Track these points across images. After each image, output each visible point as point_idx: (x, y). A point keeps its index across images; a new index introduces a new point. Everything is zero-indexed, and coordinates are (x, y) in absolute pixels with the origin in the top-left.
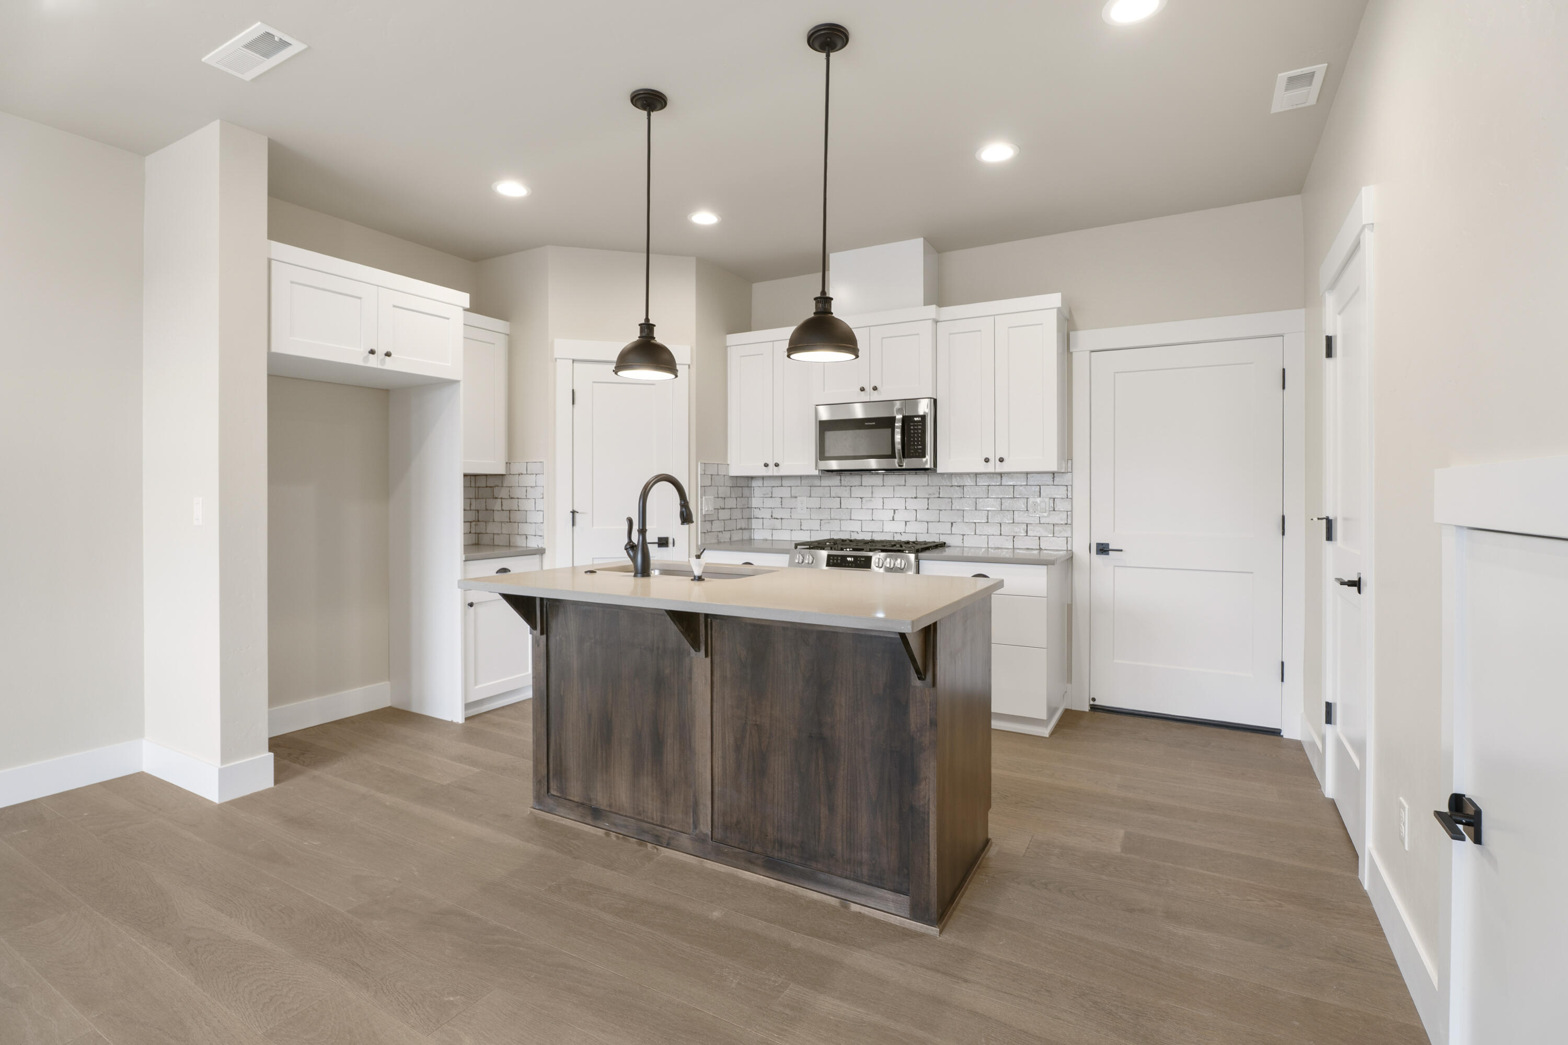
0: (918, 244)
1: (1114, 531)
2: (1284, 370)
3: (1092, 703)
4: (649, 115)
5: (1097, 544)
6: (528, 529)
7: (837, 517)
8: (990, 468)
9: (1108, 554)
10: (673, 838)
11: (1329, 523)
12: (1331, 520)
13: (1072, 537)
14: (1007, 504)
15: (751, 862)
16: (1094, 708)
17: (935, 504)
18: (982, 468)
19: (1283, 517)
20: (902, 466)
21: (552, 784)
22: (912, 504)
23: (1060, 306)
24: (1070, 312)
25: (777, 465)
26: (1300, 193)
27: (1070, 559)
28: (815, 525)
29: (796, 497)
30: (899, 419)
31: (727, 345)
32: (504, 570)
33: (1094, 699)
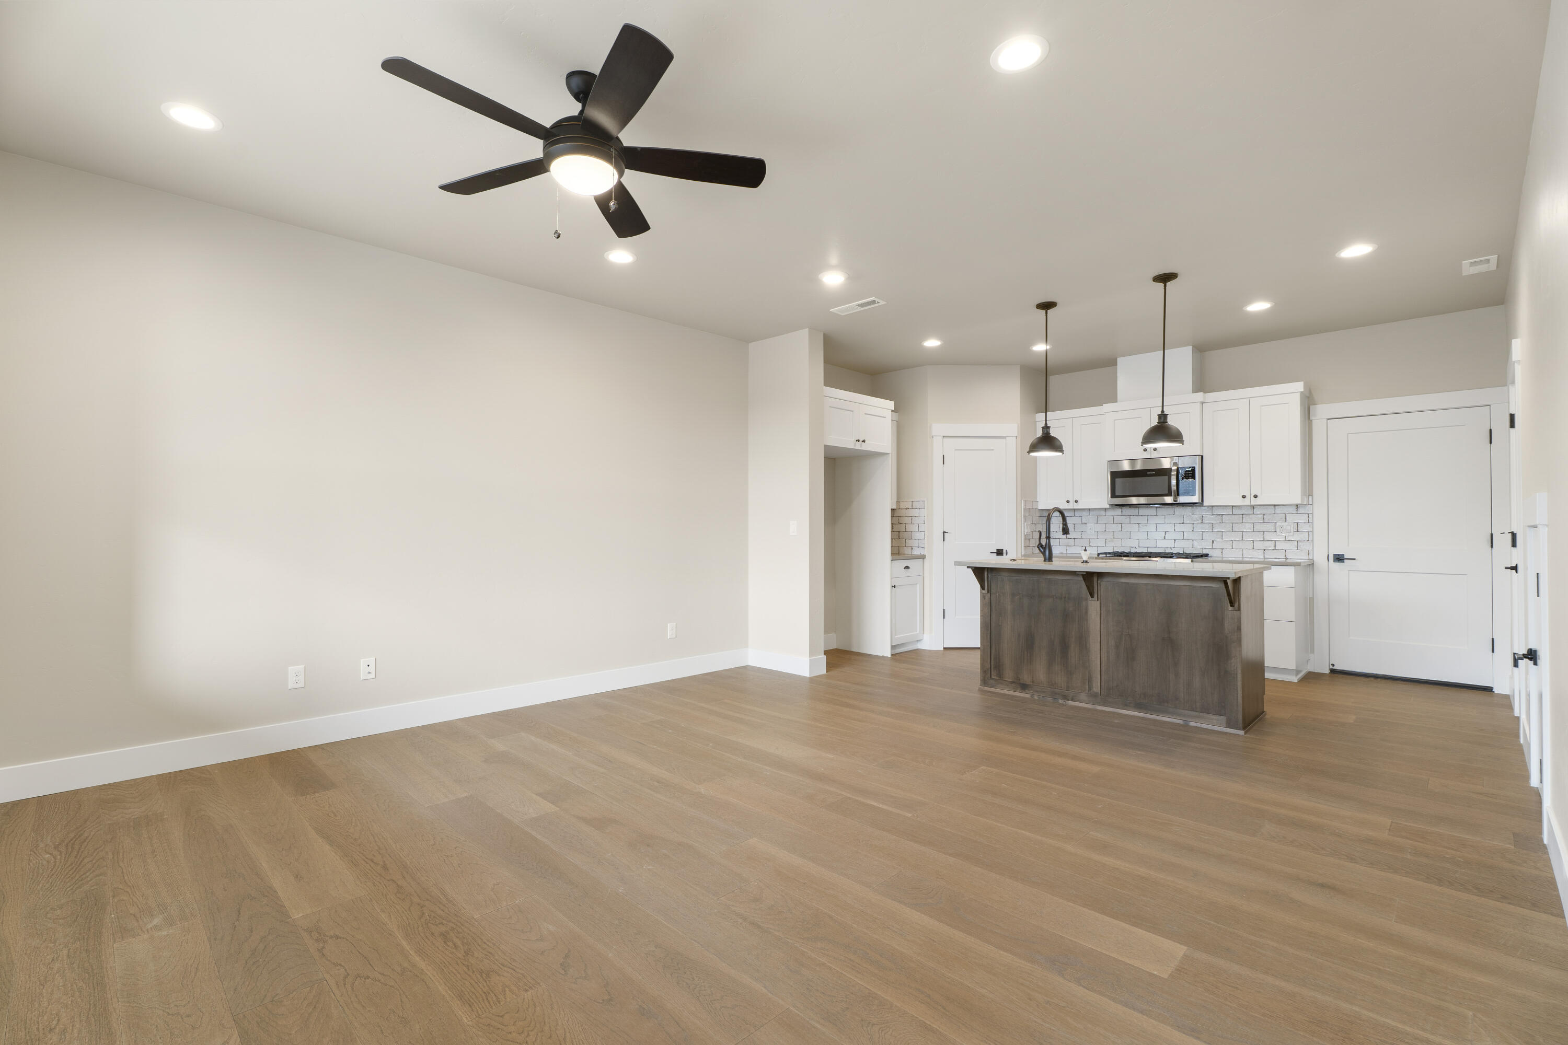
0: (1189, 350)
1: (1348, 545)
2: (1491, 430)
3: (1331, 667)
4: (1046, 313)
5: (1334, 555)
6: (915, 543)
7: (1119, 537)
8: (1246, 502)
9: (1344, 562)
10: (1075, 696)
11: (1514, 536)
12: (1516, 534)
13: (1313, 550)
14: (1257, 527)
15: (1126, 705)
16: (1333, 671)
17: (1199, 528)
18: (1240, 502)
19: (1492, 535)
20: (1177, 501)
21: (993, 673)
22: (1179, 528)
23: (1303, 390)
24: (1310, 392)
25: (1076, 502)
26: (1502, 304)
27: (1311, 565)
28: (1102, 543)
29: (1086, 524)
30: (1174, 470)
31: (1037, 420)
32: (907, 567)
33: (1333, 665)
